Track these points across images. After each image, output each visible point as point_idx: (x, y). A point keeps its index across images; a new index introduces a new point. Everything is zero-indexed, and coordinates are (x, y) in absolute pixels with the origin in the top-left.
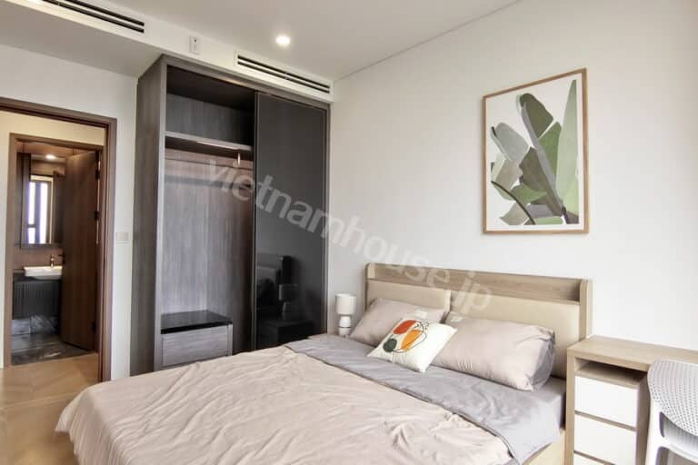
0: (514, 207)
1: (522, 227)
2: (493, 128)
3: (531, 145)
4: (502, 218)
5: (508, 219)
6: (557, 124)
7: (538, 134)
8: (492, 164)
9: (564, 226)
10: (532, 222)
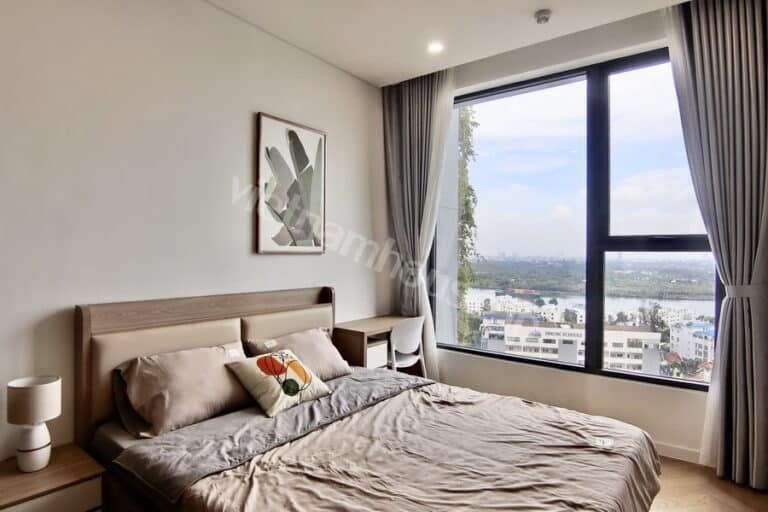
0: (282, 229)
1: (288, 248)
2: (267, 149)
3: (295, 177)
4: (273, 239)
5: (278, 240)
6: (311, 167)
7: (300, 171)
8: (266, 185)
9: (314, 249)
10: (294, 244)
